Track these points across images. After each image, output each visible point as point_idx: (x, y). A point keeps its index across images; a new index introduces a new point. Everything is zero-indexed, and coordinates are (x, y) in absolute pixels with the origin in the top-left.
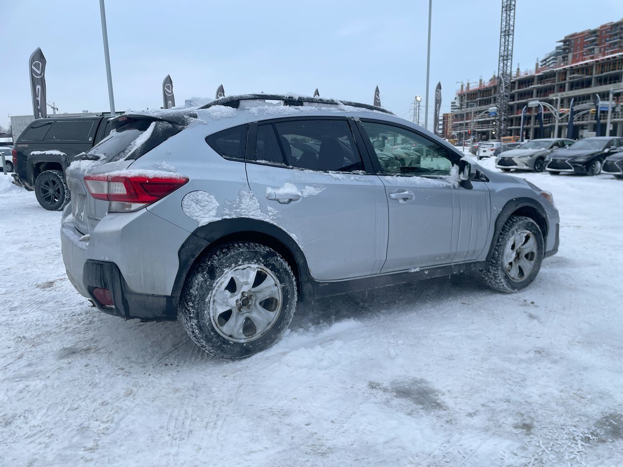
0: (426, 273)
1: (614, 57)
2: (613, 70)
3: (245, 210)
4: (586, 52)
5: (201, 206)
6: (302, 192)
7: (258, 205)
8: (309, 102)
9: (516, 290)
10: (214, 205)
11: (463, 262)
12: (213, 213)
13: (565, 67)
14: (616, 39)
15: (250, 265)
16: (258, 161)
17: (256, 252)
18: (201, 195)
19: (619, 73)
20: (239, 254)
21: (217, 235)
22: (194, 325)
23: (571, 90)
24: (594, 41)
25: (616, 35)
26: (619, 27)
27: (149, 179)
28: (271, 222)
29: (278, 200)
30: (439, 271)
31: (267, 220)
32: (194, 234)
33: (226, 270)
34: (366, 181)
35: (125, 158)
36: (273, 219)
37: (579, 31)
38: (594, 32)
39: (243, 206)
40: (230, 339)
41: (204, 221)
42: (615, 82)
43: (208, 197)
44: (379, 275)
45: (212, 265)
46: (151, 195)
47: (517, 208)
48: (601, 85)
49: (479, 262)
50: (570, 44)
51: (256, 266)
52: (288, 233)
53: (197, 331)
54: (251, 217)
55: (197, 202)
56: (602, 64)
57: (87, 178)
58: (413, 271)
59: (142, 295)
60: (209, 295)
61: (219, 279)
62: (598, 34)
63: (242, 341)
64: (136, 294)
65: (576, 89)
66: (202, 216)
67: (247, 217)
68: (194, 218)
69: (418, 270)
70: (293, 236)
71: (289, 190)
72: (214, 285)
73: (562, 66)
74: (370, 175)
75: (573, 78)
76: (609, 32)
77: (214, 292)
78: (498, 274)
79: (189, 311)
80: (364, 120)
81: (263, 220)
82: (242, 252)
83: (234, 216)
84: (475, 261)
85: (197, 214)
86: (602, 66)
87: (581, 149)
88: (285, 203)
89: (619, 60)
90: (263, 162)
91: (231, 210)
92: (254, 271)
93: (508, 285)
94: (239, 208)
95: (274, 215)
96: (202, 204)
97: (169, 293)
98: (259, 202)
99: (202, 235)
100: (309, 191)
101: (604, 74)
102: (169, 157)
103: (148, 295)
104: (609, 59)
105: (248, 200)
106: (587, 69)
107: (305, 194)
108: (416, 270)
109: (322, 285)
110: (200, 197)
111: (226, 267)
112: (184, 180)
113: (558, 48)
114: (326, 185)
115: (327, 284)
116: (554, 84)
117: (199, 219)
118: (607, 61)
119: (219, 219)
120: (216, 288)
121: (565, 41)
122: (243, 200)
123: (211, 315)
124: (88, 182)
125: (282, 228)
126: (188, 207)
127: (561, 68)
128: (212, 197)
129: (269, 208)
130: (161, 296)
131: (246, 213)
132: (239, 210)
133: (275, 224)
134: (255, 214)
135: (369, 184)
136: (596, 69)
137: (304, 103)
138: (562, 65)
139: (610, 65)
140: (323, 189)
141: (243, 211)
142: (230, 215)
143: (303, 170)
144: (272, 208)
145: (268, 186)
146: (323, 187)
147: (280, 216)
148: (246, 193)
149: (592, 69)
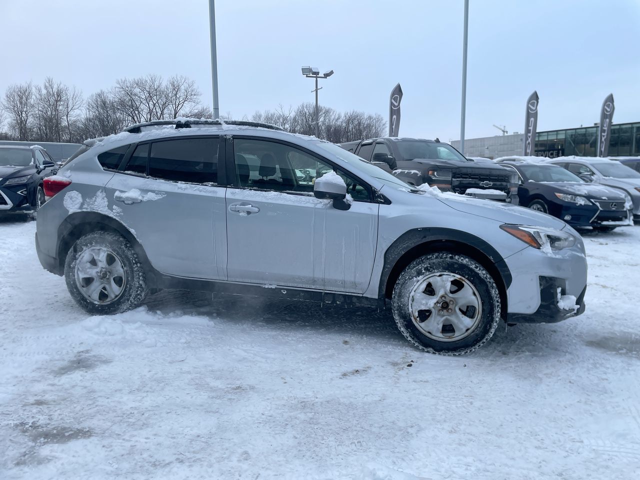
0: (284, 293)
5: (73, 201)
6: (143, 197)
7: (107, 203)
10: (78, 201)
12: (78, 206)
15: (101, 248)
16: (126, 172)
17: (105, 239)
18: (74, 194)
28: (114, 217)
29: (124, 201)
30: (301, 294)
31: (111, 215)
32: (66, 219)
33: (84, 248)
34: (211, 192)
36: (116, 216)
39: (96, 203)
41: (71, 211)
43: (77, 195)
44: (226, 282)
46: (53, 192)
47: (424, 241)
49: (367, 298)
51: (105, 249)
52: (128, 228)
54: (99, 212)
55: (71, 198)
58: (266, 287)
61: (80, 253)
63: (96, 303)
66: (71, 207)
67: (96, 211)
68: (67, 208)
69: (273, 287)
70: (132, 231)
71: (134, 194)
80: (235, 137)
81: (108, 215)
83: (89, 210)
85: (69, 206)
88: (129, 204)
90: (129, 172)
91: (88, 205)
92: (105, 252)
93: (413, 339)
94: (93, 205)
95: (118, 213)
96: (73, 200)
97: (54, 256)
98: (108, 201)
100: (151, 196)
105: (100, 200)
107: (145, 199)
108: (270, 287)
111: (84, 245)
114: (167, 193)
117: (69, 209)
119: (80, 211)
122: (97, 200)
123: (76, 277)
125: (123, 223)
126: (66, 201)
128: (80, 195)
129: (114, 207)
130: (51, 257)
131: (97, 209)
133: (117, 219)
134: (105, 211)
135: (210, 195)
137: (192, 126)
140: (163, 196)
141: (95, 207)
142: (87, 209)
144: (116, 207)
145: (117, 190)
146: (164, 194)
147: (122, 214)
148: (100, 194)
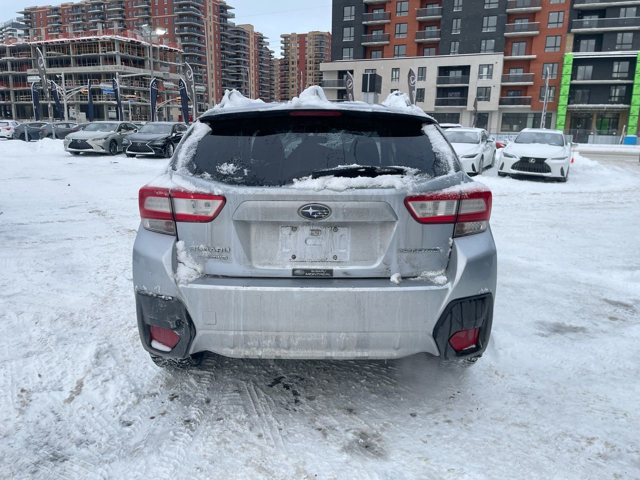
1: (90, 40)
2: (90, 52)
4: (51, 29)
13: (39, 42)
14: (79, 20)
19: (96, 56)
23: (50, 67)
24: (57, 18)
25: (78, 16)
26: (80, 9)
38: (56, 9)
42: (93, 65)
48: (80, 66)
50: (31, 17)
56: (78, 44)
62: (60, 12)
65: (55, 67)
73: (35, 41)
75: (50, 55)
76: (71, 12)
86: (78, 47)
89: (94, 43)
101: (82, 55)
104: (84, 40)
106: (62, 47)
113: (19, 19)
116: (30, 58)
118: (82, 42)
121: (26, 14)
124: (410, 203)
127: (36, 42)
136: (73, 48)
138: (35, 39)
139: (86, 46)
149: (68, 47)
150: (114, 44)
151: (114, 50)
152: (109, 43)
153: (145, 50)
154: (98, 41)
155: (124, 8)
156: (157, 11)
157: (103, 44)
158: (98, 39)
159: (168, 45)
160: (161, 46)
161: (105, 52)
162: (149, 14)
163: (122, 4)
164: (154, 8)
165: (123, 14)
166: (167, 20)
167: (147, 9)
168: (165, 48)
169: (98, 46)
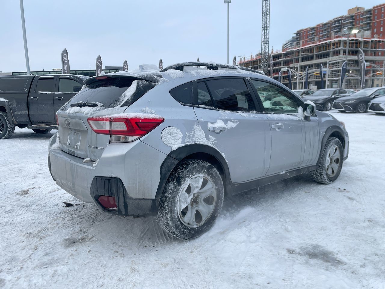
0: (288, 174)
1: (326, 43)
2: (325, 50)
3: (197, 139)
4: (309, 40)
5: (173, 137)
6: (227, 126)
7: (204, 135)
8: (221, 67)
9: (331, 182)
10: (180, 136)
11: (306, 167)
12: (180, 141)
13: (298, 48)
14: (326, 32)
15: (199, 175)
16: (200, 106)
17: (203, 166)
18: (173, 130)
19: (328, 52)
20: (194, 168)
21: (183, 156)
22: (168, 218)
23: (302, 62)
24: (313, 33)
25: (326, 30)
26: (327, 26)
27: (141, 119)
28: (212, 146)
29: (214, 131)
30: (294, 172)
31: (209, 144)
32: (169, 156)
33: (187, 179)
34: (258, 117)
35: (121, 105)
36: (212, 144)
37: (305, 28)
38: (313, 28)
39: (196, 136)
40: (188, 225)
41: (175, 147)
42: (326, 57)
43: (176, 130)
44: (265, 177)
45: (179, 176)
46: (142, 130)
47: (332, 132)
48: (319, 59)
49: (313, 166)
50: (300, 35)
51: (203, 175)
52: (221, 153)
53: (170, 222)
54: (201, 143)
55: (170, 134)
56: (319, 47)
57: (89, 119)
58: (281, 173)
59: (136, 199)
60: (178, 197)
61: (182, 185)
62: (316, 29)
63: (195, 226)
64: (133, 199)
65: (305, 61)
66: (174, 143)
67: (199, 143)
68: (169, 145)
69: (284, 173)
70: (223, 154)
71: (220, 124)
72: (180, 190)
73: (297, 48)
74: (260, 113)
75: (303, 55)
76: (321, 29)
77: (180, 194)
78: (322, 173)
79: (165, 208)
81: (207, 144)
82: (195, 166)
83: (192, 143)
84: (311, 165)
85: (171, 142)
86: (319, 48)
87: (319, 95)
88: (218, 133)
89: (329, 44)
90: (203, 106)
91: (189, 139)
92: (202, 178)
93: (327, 179)
94: (194, 137)
95: (213, 141)
96: (173, 136)
97: (154, 197)
98: (204, 133)
99: (174, 156)
100: (231, 125)
101: (320, 52)
102: (149, 104)
103: (140, 199)
104: (323, 44)
105: (199, 132)
106: (310, 50)
107: (229, 127)
109: (236, 186)
110: (172, 131)
111: (187, 177)
112: (162, 119)
113: (293, 37)
114: (239, 120)
115: (239, 185)
116: (292, 58)
117: (172, 145)
118: (322, 45)
119: (184, 145)
120: (181, 192)
121: (297, 34)
122: (196, 132)
123: (178, 210)
124: (91, 122)
125: (217, 149)
126: (165, 137)
127: (296, 49)
128: (179, 130)
129: (210, 137)
130: (148, 200)
131: (198, 140)
132: (194, 139)
133: (214, 147)
134: (203, 141)
136: (316, 49)
137: (219, 68)
138: (297, 47)
139: (324, 47)
140: (237, 123)
141: (196, 139)
142: (189, 142)
143: (224, 111)
144: (211, 137)
145: (209, 122)
146: (237, 122)
147: (216, 141)
148: (197, 127)
149: (313, 49)
150: (340, 43)
151: (340, 47)
152: (337, 43)
153: (361, 44)
154: (331, 43)
155: (354, 19)
156: (376, 17)
157: (334, 44)
158: (331, 42)
159: (379, 38)
160: (373, 39)
161: (334, 49)
162: (370, 20)
163: (353, 18)
164: (374, 15)
165: (353, 23)
166: (382, 22)
167: (369, 17)
168: (375, 40)
169: (330, 46)
